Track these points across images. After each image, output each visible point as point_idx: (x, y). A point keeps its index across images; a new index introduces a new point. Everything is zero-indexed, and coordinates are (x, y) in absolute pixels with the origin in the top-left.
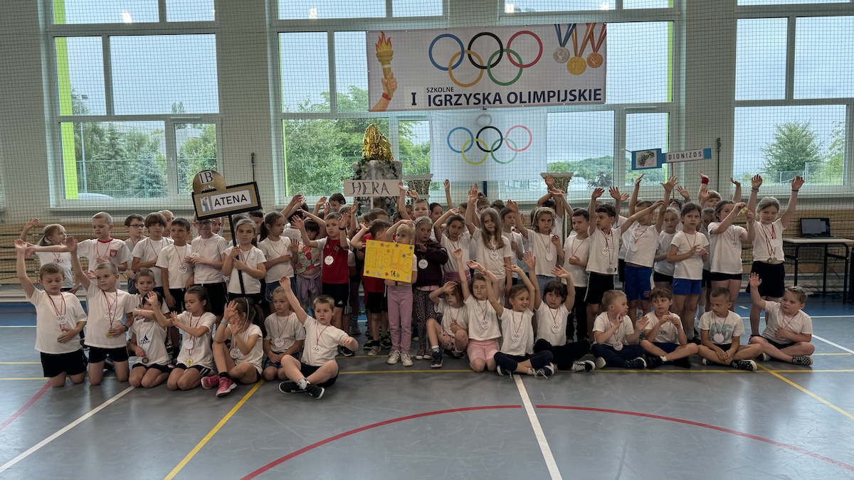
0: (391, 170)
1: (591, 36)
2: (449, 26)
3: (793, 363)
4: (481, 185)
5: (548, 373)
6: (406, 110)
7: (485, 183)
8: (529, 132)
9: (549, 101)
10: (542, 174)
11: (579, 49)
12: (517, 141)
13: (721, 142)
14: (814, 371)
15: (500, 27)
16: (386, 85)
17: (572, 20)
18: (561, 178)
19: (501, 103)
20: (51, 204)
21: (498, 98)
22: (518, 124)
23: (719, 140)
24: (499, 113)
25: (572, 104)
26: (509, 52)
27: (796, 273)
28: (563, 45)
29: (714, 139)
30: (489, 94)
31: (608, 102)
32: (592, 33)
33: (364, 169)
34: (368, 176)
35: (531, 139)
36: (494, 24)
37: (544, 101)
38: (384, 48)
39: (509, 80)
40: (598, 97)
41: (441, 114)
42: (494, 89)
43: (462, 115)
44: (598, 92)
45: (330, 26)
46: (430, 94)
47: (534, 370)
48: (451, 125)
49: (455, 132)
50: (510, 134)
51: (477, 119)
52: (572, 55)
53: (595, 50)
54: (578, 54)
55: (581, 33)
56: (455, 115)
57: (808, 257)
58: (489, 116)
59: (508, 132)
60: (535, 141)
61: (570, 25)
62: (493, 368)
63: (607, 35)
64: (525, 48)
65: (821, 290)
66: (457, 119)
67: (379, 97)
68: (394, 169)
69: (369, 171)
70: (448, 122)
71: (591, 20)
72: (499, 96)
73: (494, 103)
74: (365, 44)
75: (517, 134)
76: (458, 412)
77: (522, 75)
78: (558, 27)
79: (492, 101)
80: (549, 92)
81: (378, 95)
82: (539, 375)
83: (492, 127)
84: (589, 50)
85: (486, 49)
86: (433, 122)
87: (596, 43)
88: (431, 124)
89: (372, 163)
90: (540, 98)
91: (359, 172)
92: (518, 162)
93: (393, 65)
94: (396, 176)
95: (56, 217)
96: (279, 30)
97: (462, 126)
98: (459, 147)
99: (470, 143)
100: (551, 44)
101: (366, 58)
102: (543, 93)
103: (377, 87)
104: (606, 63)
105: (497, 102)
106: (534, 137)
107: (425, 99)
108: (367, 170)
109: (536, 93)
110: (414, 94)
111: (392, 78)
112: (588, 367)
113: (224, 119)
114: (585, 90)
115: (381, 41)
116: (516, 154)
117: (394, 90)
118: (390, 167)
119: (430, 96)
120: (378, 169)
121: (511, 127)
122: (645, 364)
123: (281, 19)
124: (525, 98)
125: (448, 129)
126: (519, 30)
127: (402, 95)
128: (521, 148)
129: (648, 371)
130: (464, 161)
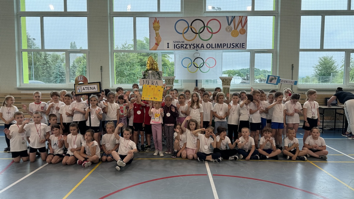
0: (158, 75)
1: (241, 21)
2: (183, 16)
3: (319, 158)
4: (195, 81)
5: (219, 161)
6: (165, 50)
7: (197, 81)
8: (215, 60)
9: (223, 48)
10: (220, 78)
11: (236, 27)
12: (210, 63)
13: (294, 66)
14: (328, 162)
15: (204, 17)
16: (157, 39)
17: (233, 15)
18: (228, 79)
19: (204, 48)
20: (17, 85)
21: (202, 46)
22: (210, 57)
23: (293, 65)
24: (203, 52)
25: (233, 49)
26: (207, 27)
27: (323, 120)
28: (229, 25)
29: (291, 65)
30: (199, 44)
31: (247, 48)
32: (241, 20)
33: (147, 74)
34: (148, 77)
35: (216, 63)
36: (201, 16)
37: (221, 48)
38: (156, 25)
39: (207, 39)
40: (243, 46)
41: (179, 52)
42: (201, 42)
43: (188, 52)
44: (243, 44)
45: (134, 15)
46: (175, 43)
47: (213, 159)
48: (183, 57)
49: (185, 59)
50: (207, 61)
51: (194, 54)
52: (233, 29)
53: (243, 27)
54: (236, 28)
55: (237, 20)
56: (185, 52)
57: (328, 114)
58: (199, 53)
59: (207, 60)
60: (217, 64)
61: (233, 17)
62: (196, 158)
63: (248, 21)
64: (214, 25)
65: (334, 127)
66: (185, 54)
67: (154, 44)
68: (159, 74)
69: (149, 75)
70: (182, 55)
71: (241, 15)
72: (203, 45)
73: (201, 48)
74: (148, 22)
75: (210, 61)
76: (181, 177)
77: (213, 37)
78: (227, 17)
79: (200, 47)
80: (223, 44)
81: (153, 43)
82: (215, 161)
83: (200, 58)
84: (240, 27)
85: (198, 26)
86: (176, 55)
87: (243, 24)
88: (175, 56)
89: (150, 72)
90: (219, 46)
91: (144, 75)
92: (210, 72)
93: (160, 32)
94: (160, 77)
95: (19, 91)
96: (113, 16)
97: (188, 57)
98: (186, 65)
99: (191, 64)
100: (225, 25)
101: (149, 28)
102: (221, 44)
103: (153, 40)
104: (247, 33)
105: (202, 48)
106: (217, 62)
107: (173, 46)
108: (148, 75)
109: (218, 44)
110: (168, 44)
111: (159, 37)
112: (235, 158)
113: (90, 52)
114: (238, 44)
115: (155, 21)
116: (210, 69)
117: (160, 42)
118: (157, 74)
119: (175, 45)
120: (153, 74)
121: (208, 58)
122: (259, 158)
123: (114, 11)
124: (214, 46)
125: (182, 58)
126: (212, 18)
127: (163, 44)
128: (212, 67)
129: (260, 160)
130: (188, 71)
